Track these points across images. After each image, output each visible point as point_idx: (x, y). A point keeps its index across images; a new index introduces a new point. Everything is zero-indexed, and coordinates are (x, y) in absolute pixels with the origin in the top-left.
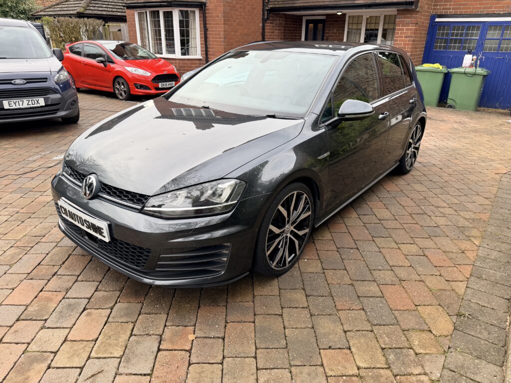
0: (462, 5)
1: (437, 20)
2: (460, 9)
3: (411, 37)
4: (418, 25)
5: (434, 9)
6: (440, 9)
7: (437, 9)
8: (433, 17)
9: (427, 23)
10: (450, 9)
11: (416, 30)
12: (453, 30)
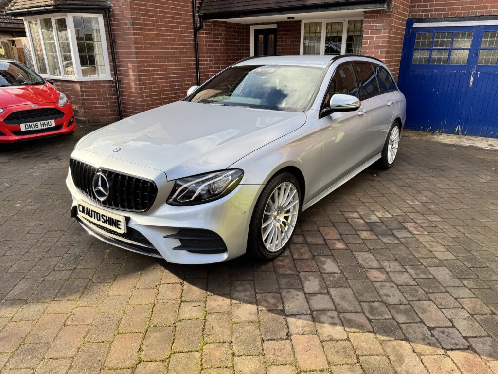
0: (447, 5)
1: (416, 25)
2: (444, 10)
3: (384, 47)
5: (411, 12)
6: (418, 11)
7: (415, 12)
8: (410, 23)
9: (402, 29)
10: (431, 11)
11: (390, 37)
12: (437, 38)
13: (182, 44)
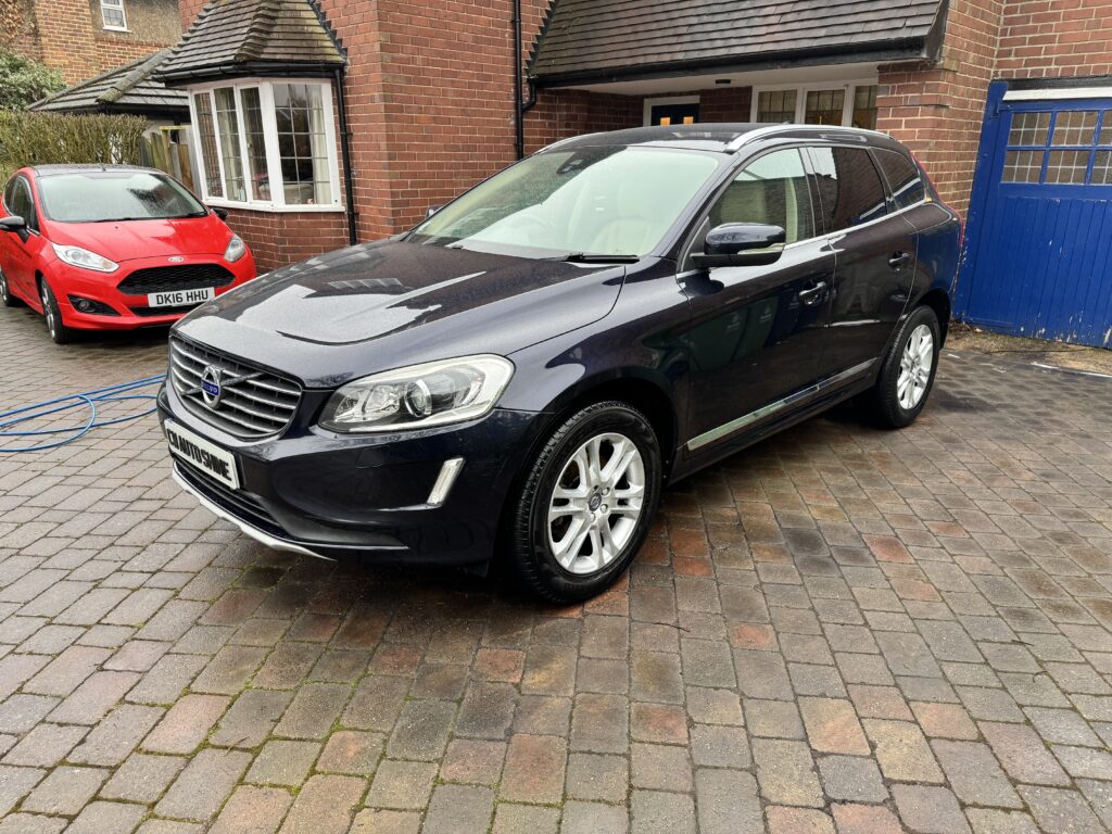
0: (1086, 48)
1: (1010, 95)
2: (1080, 60)
3: (923, 145)
4: (944, 111)
5: (1000, 65)
6: (1019, 63)
7: (1009, 65)
8: (996, 89)
9: (977, 104)
10: (1048, 62)
11: (938, 124)
12: (1061, 125)
13: (489, 140)
